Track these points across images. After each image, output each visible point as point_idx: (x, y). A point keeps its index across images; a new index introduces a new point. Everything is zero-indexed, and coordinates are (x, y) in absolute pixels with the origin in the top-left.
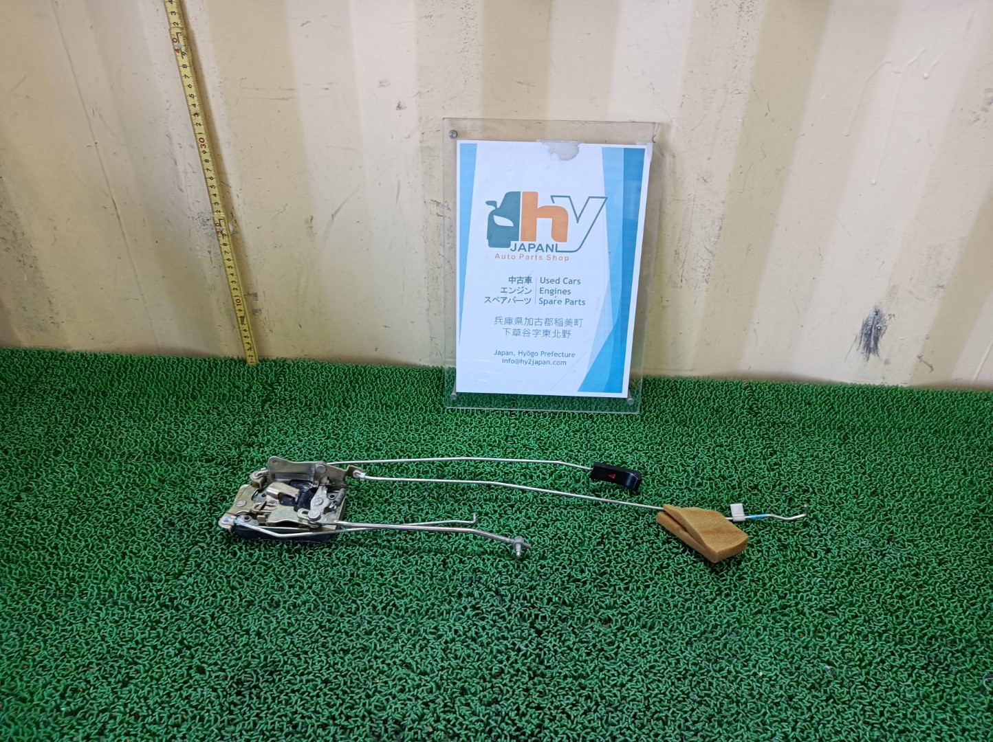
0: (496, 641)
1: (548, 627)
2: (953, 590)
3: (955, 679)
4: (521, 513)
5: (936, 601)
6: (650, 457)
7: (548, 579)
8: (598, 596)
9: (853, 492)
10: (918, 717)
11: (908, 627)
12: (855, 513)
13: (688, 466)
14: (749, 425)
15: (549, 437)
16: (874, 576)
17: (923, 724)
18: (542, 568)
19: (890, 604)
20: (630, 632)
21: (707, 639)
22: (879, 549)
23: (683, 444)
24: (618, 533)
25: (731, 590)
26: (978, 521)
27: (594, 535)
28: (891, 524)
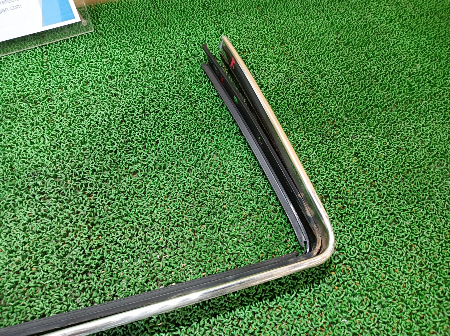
0: (60, 212)
1: (96, 190)
2: (330, 92)
3: (337, 143)
4: (63, 116)
5: (322, 100)
6: (145, 54)
7: (90, 156)
8: (125, 158)
9: (271, 46)
10: (321, 172)
11: (310, 120)
12: (274, 58)
13: (171, 53)
14: (205, 17)
15: (73, 56)
16: (289, 95)
17: (324, 175)
18: (84, 150)
19: (299, 110)
20: (151, 176)
21: (200, 165)
22: (289, 77)
23: (166, 39)
24: (133, 111)
25: (209, 128)
26: (338, 46)
27: (117, 117)
28: (294, 60)
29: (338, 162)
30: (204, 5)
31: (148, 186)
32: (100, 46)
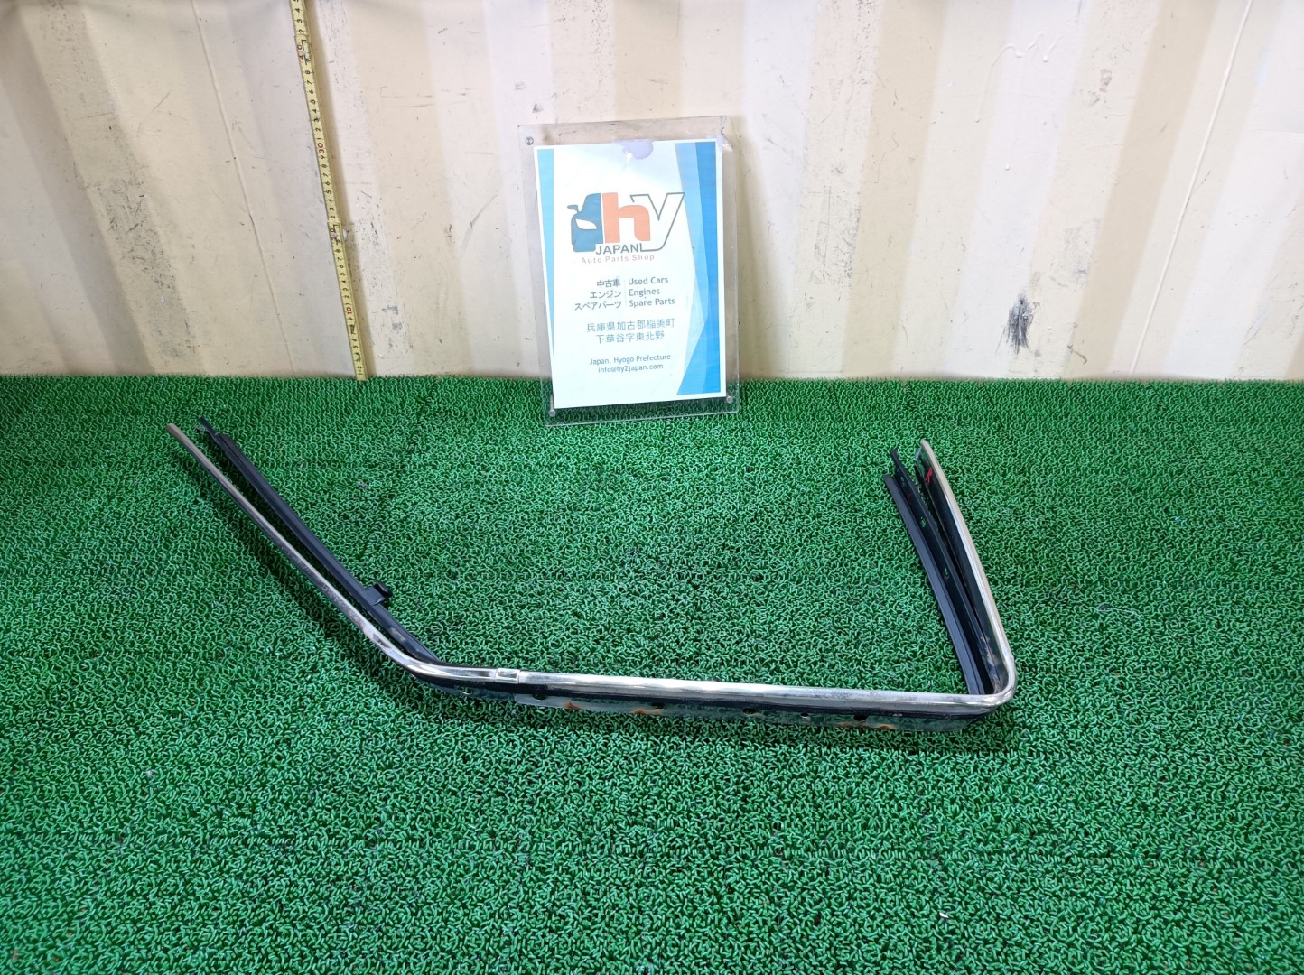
0: (657, 594)
1: (704, 583)
3: (1072, 609)
4: (678, 499)
5: (1065, 553)
6: (803, 450)
7: (705, 547)
8: (750, 559)
10: (1033, 636)
29: (1066, 632)
30: (908, 404)
31: (772, 595)
32: (743, 430)
